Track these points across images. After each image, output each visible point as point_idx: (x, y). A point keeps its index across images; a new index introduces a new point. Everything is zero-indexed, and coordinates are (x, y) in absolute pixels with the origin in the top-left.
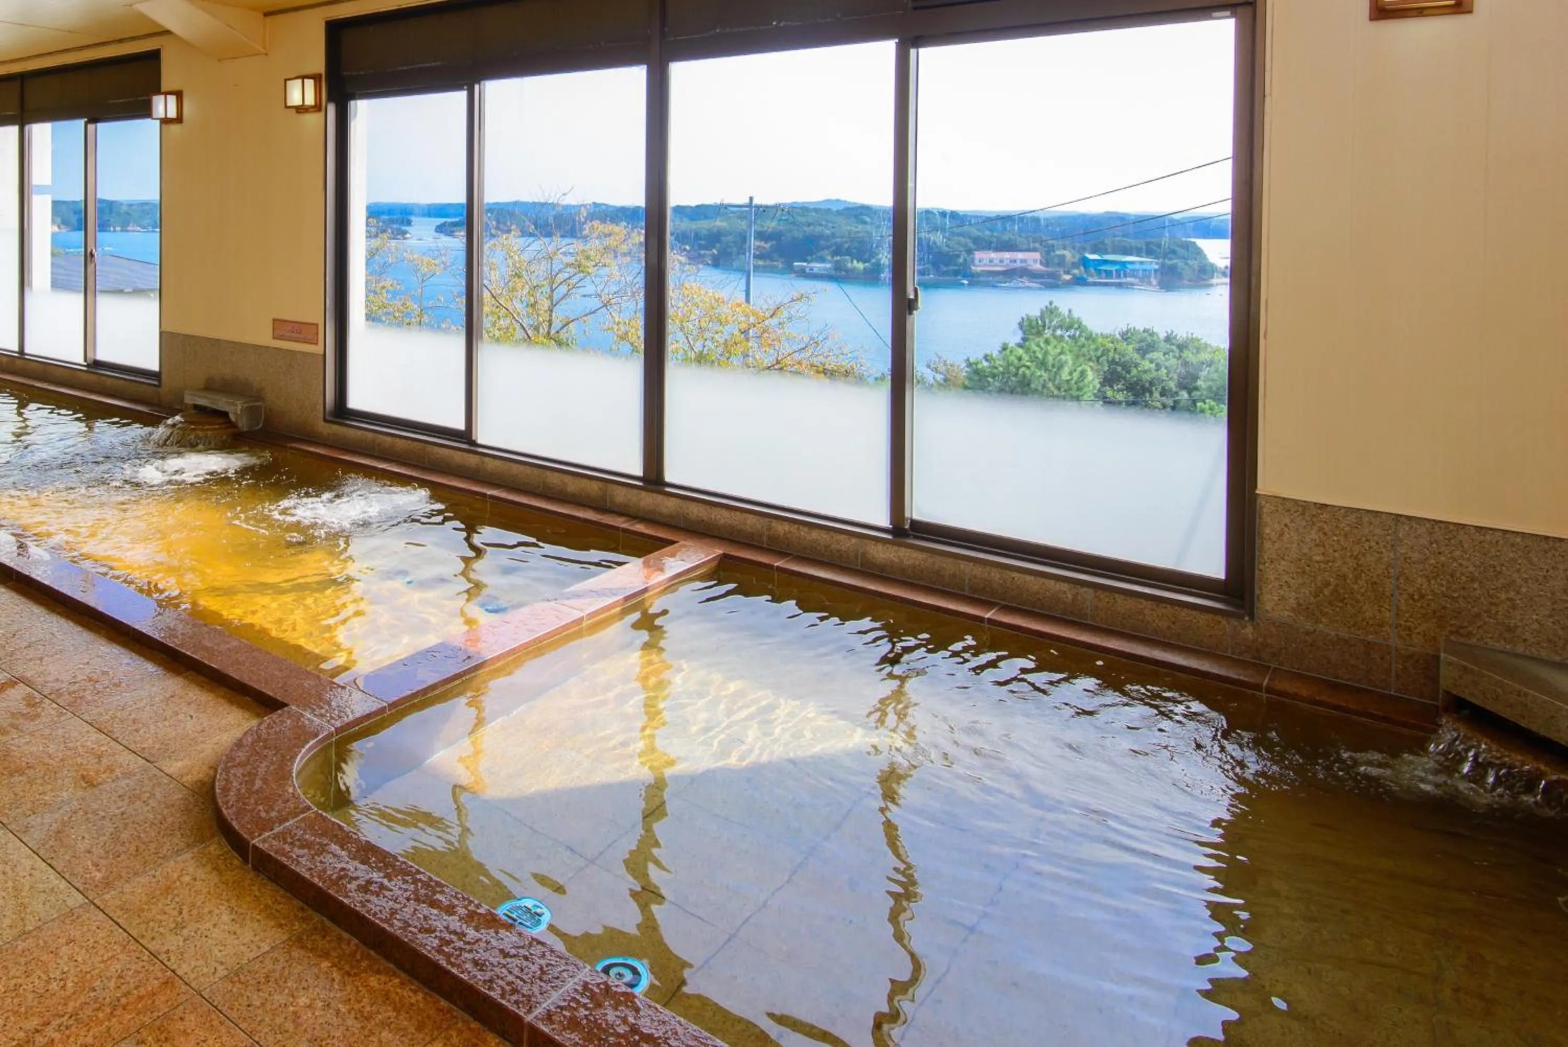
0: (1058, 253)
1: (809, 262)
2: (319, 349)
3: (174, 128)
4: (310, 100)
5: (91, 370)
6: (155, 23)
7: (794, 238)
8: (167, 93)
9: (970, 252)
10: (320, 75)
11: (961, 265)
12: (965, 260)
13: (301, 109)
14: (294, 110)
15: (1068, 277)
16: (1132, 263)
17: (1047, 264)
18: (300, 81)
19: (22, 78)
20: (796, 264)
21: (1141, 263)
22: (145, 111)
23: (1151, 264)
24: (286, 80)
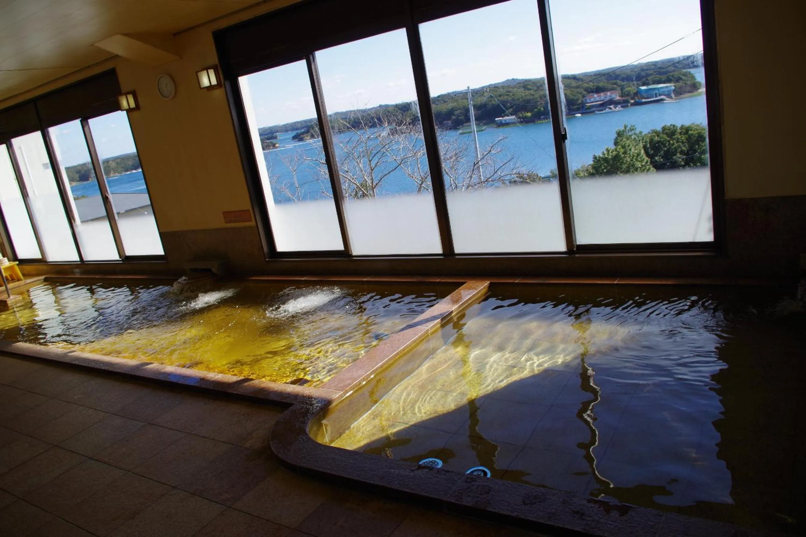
0: (626, 89)
1: (503, 117)
2: (253, 223)
3: (136, 114)
4: (214, 82)
5: (124, 262)
6: (109, 53)
7: (493, 105)
8: (126, 94)
9: (584, 96)
10: (216, 65)
11: (580, 104)
12: (582, 101)
13: (211, 88)
14: (206, 89)
15: (632, 101)
16: (661, 88)
17: (622, 96)
18: (205, 71)
19: (34, 101)
20: (496, 119)
21: (667, 87)
22: (116, 107)
23: (671, 86)
24: (197, 72)
